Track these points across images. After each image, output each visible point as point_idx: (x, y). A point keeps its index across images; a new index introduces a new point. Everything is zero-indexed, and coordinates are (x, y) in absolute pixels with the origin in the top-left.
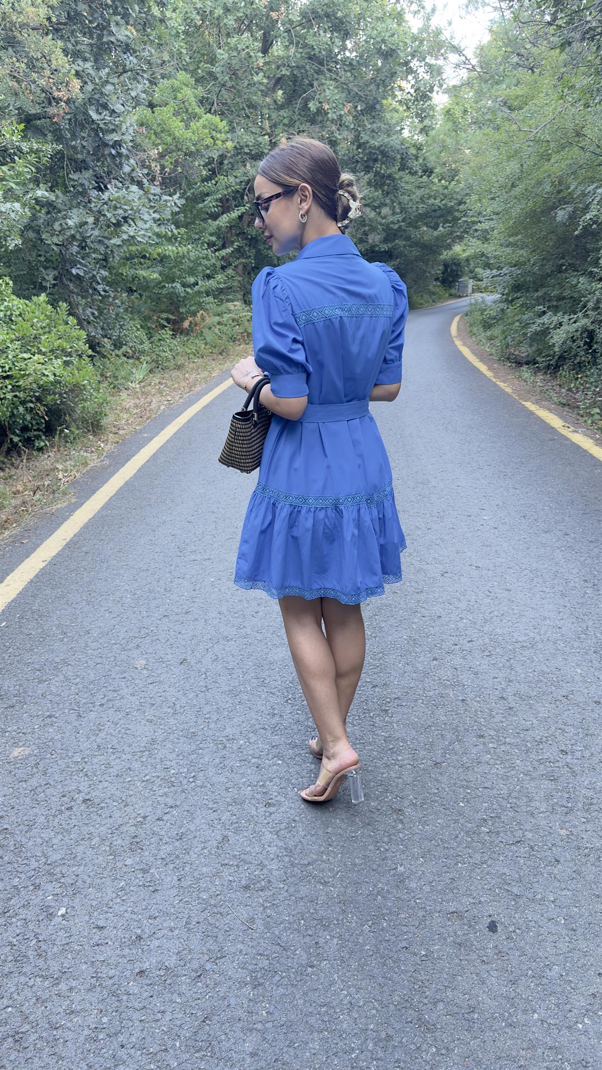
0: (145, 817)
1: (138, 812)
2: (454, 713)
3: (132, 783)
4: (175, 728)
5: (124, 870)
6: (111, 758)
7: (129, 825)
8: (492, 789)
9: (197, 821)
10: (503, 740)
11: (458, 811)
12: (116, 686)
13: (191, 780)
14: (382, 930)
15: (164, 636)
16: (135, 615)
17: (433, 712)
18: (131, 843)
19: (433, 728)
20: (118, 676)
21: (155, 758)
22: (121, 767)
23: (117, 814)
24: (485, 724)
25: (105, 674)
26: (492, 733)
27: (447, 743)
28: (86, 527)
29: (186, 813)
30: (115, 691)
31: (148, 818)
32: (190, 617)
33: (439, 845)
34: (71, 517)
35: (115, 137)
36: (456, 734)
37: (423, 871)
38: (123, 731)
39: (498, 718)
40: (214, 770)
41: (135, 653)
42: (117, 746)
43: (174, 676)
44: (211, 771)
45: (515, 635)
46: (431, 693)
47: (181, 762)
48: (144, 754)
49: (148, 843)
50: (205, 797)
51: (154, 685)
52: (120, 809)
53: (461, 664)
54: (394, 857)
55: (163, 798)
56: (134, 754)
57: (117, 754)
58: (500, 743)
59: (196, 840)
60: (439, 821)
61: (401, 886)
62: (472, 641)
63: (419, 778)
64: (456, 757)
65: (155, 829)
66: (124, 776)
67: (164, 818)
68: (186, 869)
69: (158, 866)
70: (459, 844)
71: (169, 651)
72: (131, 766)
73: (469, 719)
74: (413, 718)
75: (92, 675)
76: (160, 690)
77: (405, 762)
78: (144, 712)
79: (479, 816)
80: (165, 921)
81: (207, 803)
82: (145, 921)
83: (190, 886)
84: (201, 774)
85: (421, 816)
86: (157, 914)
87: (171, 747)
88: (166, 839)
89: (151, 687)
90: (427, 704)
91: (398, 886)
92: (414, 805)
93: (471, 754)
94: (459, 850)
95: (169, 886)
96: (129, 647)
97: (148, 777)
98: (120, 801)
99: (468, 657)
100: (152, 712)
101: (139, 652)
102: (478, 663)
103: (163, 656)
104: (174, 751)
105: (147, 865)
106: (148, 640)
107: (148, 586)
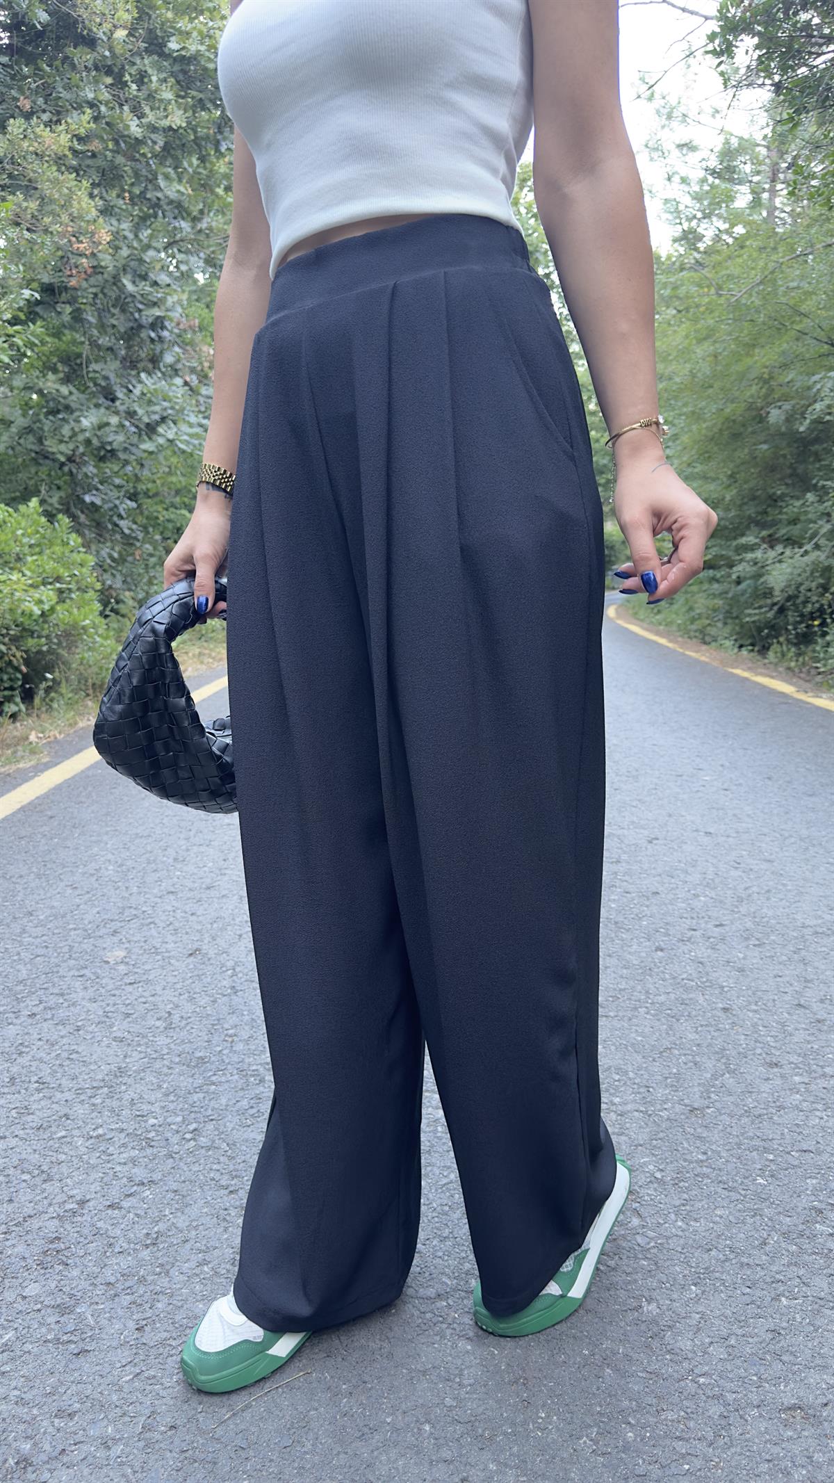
0: (82, 1203)
1: (71, 1193)
2: (712, 1029)
3: (68, 1139)
4: (165, 1051)
5: (19, 1306)
6: (32, 1099)
7: (47, 1216)
8: (819, 1153)
9: (194, 1211)
10: (819, 1069)
11: (757, 1194)
12: (64, 987)
13: (188, 1136)
14: (626, 1449)
15: (163, 918)
16: (117, 892)
17: (671, 1027)
18: (45, 1253)
19: (676, 1052)
20: (71, 973)
21: (120, 1099)
22: (49, 1112)
23: (24, 1196)
24: (778, 1045)
25: (48, 970)
26: (794, 1059)
27: (709, 1076)
28: (58, 789)
29: (171, 1195)
30: (62, 995)
31: (91, 1204)
32: (213, 893)
33: (727, 1260)
34: (36, 778)
35: (157, 312)
36: (724, 1060)
37: (703, 1313)
38: (65, 1055)
39: (800, 1036)
40: (236, 1119)
41: (109, 941)
42: (48, 1079)
43: (176, 973)
44: (231, 1122)
45: (798, 917)
46: (662, 998)
47: (172, 1106)
48: (100, 1091)
49: (81, 1253)
50: (215, 1167)
51: (136, 986)
52: (33, 1188)
53: (709, 957)
54: (629, 1282)
55: (126, 1168)
56: (80, 1091)
57: (46, 1092)
58: (814, 1075)
59: (188, 1246)
60: (718, 1212)
61: (655, 1344)
62: (721, 925)
63: (661, 1135)
64: (731, 1099)
65: (99, 1224)
66: (53, 1129)
67: (125, 1204)
68: (159, 1305)
69: (96, 1299)
70: (773, 1259)
71: (170, 938)
72: (71, 1112)
73: (743, 1037)
74: (633, 1035)
75: (24, 972)
76: (145, 994)
77: (629, 1107)
78: (111, 1026)
79: (804, 1202)
80: (93, 1422)
81: (217, 1176)
82: (45, 1423)
83: (163, 1343)
84: (210, 1126)
85: (678, 1203)
86: (77, 1406)
87: (155, 1081)
88: (122, 1244)
89: (130, 988)
90: (657, 1015)
91: (648, 1347)
92: (660, 1182)
93: (759, 1092)
94: (774, 1268)
95: (114, 1344)
96: (100, 933)
97: (100, 1131)
98: (36, 1172)
99: (720, 946)
100: (125, 1025)
101: (115, 939)
102: (741, 956)
103: (158, 946)
104: (160, 1087)
105: (72, 1296)
106: (135, 924)
107: (147, 855)
